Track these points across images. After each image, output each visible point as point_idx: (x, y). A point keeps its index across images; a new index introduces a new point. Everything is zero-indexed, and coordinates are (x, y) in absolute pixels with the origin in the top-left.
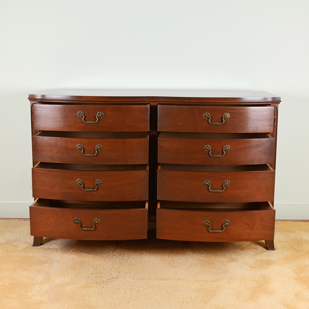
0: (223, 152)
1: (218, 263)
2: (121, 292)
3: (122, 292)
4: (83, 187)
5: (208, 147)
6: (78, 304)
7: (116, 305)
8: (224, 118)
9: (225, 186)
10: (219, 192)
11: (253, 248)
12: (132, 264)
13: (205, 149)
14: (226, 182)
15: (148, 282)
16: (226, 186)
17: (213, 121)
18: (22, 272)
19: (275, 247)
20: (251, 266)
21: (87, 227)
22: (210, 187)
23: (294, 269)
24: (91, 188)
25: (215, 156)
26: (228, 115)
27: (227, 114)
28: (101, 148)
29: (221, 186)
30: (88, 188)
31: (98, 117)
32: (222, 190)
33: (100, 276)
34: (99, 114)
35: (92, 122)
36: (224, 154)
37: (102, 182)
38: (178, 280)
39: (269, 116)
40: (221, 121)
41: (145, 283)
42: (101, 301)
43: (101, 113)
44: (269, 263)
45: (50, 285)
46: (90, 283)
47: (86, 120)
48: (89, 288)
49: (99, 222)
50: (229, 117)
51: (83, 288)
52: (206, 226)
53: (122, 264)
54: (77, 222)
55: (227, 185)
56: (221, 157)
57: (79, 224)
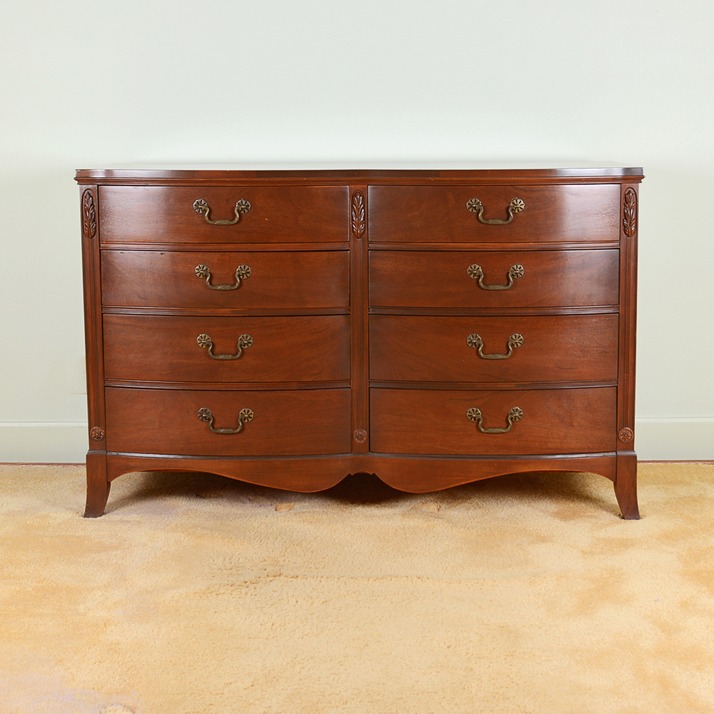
0: (509, 280)
1: (509, 546)
2: (288, 602)
3: (290, 603)
4: (212, 350)
5: (477, 268)
6: (191, 626)
7: (275, 626)
8: (513, 210)
9: (512, 345)
10: (500, 359)
11: (589, 516)
12: (311, 550)
13: (469, 273)
14: (514, 337)
15: (347, 583)
16: (515, 346)
17: (487, 216)
18: (62, 567)
19: (640, 514)
20: (583, 551)
21: (225, 428)
22: (480, 349)
23: (682, 555)
24: (229, 354)
25: (491, 287)
26: (521, 204)
27: (519, 201)
28: (249, 273)
29: (505, 345)
30: (222, 354)
31: (238, 211)
32: (508, 353)
33: (239, 572)
34: (240, 204)
35: (226, 222)
36: (510, 284)
37: (251, 341)
38: (415, 579)
39: (609, 204)
40: (506, 217)
41: (341, 586)
42: (241, 618)
43: (244, 202)
44: (625, 544)
45: (126, 589)
46: (216, 584)
47: (212, 217)
48: (215, 596)
49: (252, 416)
50: (523, 207)
51: (202, 595)
52: (473, 419)
53: (288, 550)
54: (205, 417)
55: (516, 343)
56: (504, 290)
57: (209, 420)
